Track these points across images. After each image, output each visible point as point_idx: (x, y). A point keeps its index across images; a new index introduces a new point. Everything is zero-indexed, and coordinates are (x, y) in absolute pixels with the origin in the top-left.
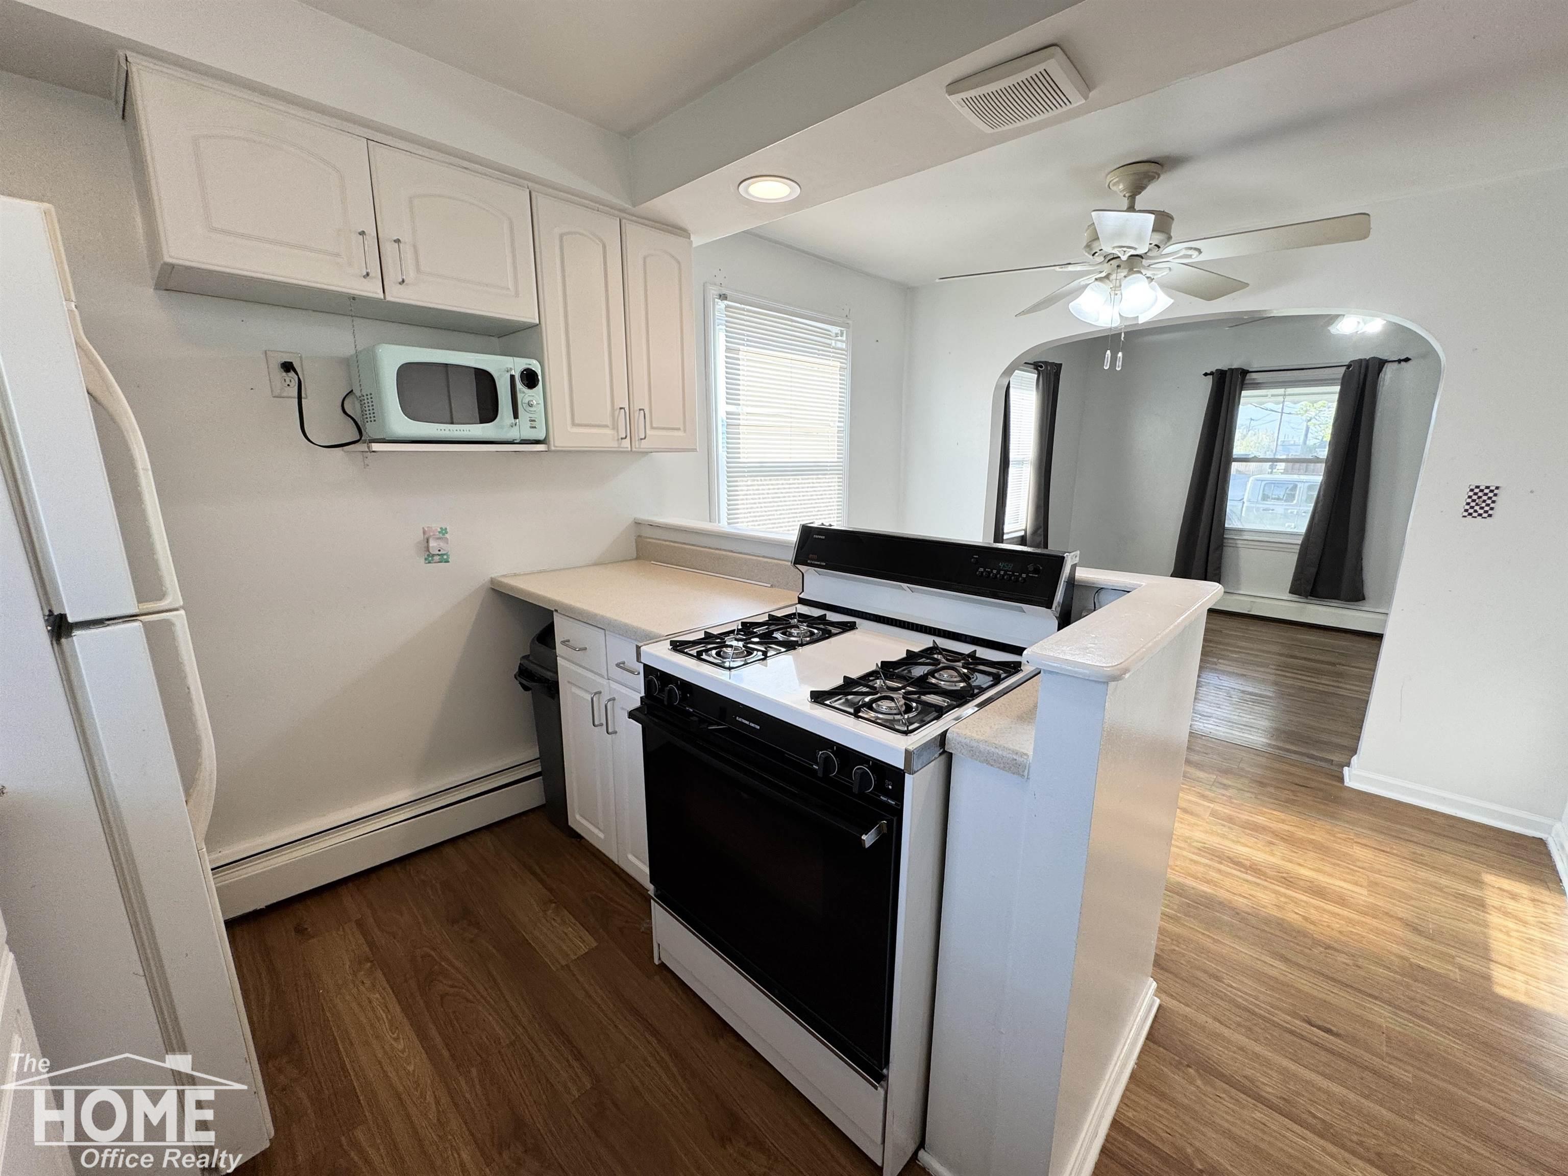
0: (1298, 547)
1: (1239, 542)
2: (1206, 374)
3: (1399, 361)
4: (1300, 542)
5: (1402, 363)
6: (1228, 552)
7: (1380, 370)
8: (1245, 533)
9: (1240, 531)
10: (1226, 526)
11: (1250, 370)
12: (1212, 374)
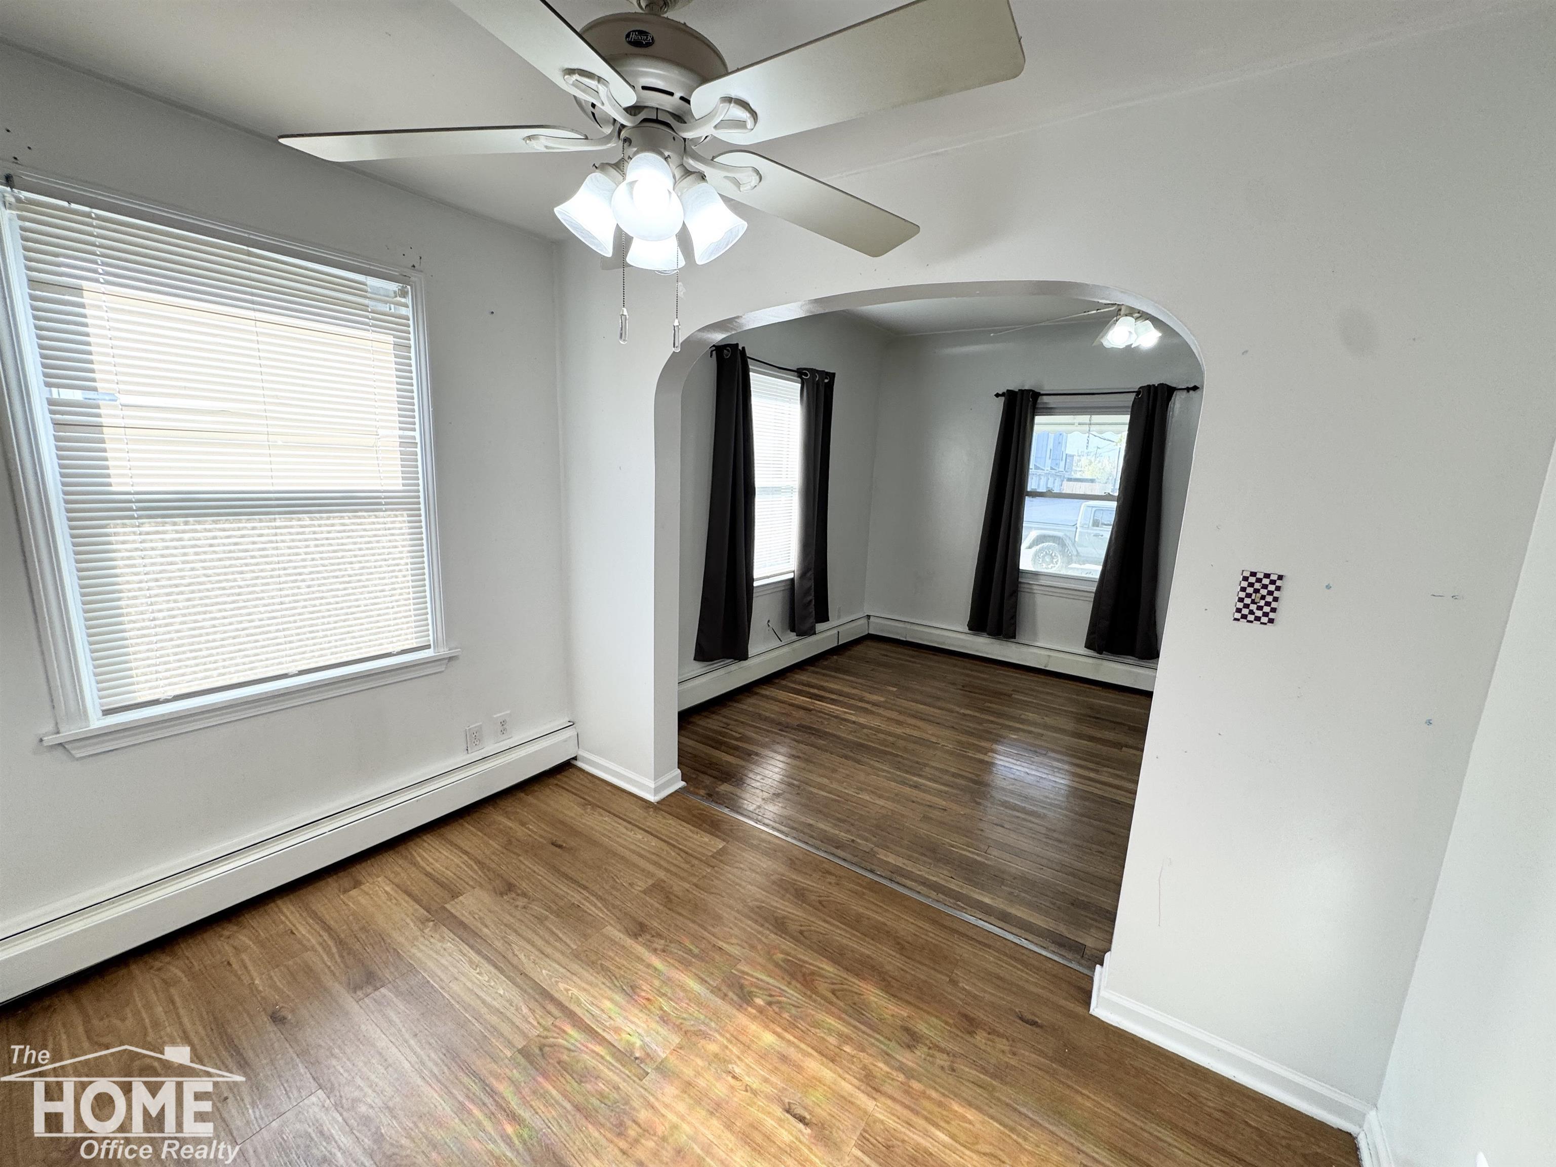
0: (1093, 595)
1: (1035, 587)
2: (997, 395)
3: (1188, 389)
4: (1094, 589)
5: (1191, 392)
6: (1024, 598)
7: (1169, 398)
8: (1041, 577)
9: (1036, 574)
10: (1021, 567)
11: (1042, 392)
12: (1003, 395)
